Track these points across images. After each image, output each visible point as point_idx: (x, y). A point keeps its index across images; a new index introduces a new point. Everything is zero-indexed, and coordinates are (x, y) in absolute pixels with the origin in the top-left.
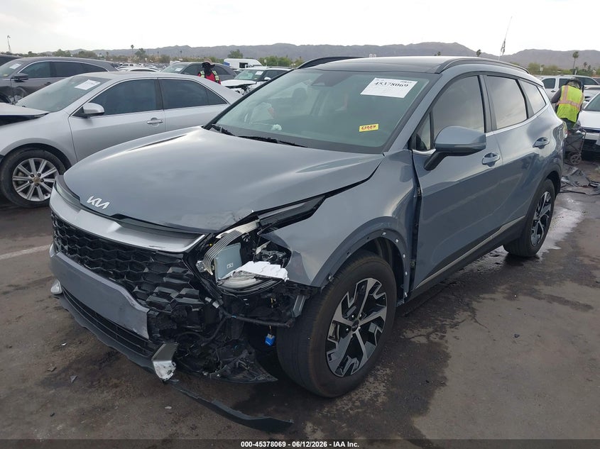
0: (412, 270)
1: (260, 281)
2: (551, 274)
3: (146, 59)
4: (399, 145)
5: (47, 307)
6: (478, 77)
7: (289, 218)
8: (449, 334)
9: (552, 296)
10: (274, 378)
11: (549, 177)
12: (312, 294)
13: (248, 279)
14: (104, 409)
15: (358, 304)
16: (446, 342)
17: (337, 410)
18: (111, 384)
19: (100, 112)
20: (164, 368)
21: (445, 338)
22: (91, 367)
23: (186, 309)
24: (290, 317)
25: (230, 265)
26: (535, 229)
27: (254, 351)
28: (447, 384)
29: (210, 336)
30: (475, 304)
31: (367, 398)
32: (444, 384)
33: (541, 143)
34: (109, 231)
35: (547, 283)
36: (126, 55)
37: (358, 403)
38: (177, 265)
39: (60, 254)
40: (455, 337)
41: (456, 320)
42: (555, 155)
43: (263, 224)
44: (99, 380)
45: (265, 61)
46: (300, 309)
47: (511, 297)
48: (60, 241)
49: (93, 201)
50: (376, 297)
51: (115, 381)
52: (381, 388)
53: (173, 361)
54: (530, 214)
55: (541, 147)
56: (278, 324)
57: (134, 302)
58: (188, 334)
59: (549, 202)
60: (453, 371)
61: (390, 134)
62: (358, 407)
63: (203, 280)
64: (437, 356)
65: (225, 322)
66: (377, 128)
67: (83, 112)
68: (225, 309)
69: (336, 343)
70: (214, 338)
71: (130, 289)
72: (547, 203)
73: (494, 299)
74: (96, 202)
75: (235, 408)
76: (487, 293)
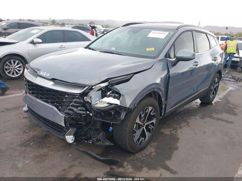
0: (166, 105)
1: (109, 105)
2: (218, 110)
3: (56, 24)
4: (162, 56)
5: (20, 117)
6: (192, 32)
7: (120, 82)
8: (179, 131)
9: (218, 118)
10: (112, 144)
11: (217, 73)
12: (129, 111)
13: (104, 104)
14: (45, 155)
15: (145, 116)
16: (178, 134)
17: (136, 157)
18: (47, 146)
19: (40, 42)
20: (70, 139)
21: (177, 132)
22: (39, 140)
23: (80, 116)
24: (120, 120)
25: (97, 99)
26: (212, 93)
27: (105, 133)
28: (178, 149)
29: (88, 127)
30: (189, 120)
31: (148, 153)
32: (177, 149)
33: (215, 59)
34: (49, 85)
35: (216, 113)
36: (47, 22)
37: (144, 155)
38: (77, 98)
39: (28, 94)
40: (181, 132)
41: (181, 126)
42: (220, 64)
43: (111, 83)
44: (42, 144)
45: (104, 26)
46: (124, 117)
47: (203, 118)
48: (28, 90)
49: (43, 73)
50: (152, 114)
51: (48, 145)
52: (153, 150)
53: (74, 136)
54: (210, 87)
55: (215, 60)
56: (115, 122)
57: (59, 112)
58: (79, 126)
59: (217, 82)
60: (181, 144)
61: (158, 52)
62: (144, 157)
63: (86, 104)
64: (175, 139)
65: (94, 121)
66: (153, 49)
67: (34, 42)
68: (94, 116)
69: (137, 131)
70: (89, 128)
71: (57, 107)
72: (217, 83)
73: (196, 119)
74: (44, 74)
75: (98, 155)
76: (193, 116)
